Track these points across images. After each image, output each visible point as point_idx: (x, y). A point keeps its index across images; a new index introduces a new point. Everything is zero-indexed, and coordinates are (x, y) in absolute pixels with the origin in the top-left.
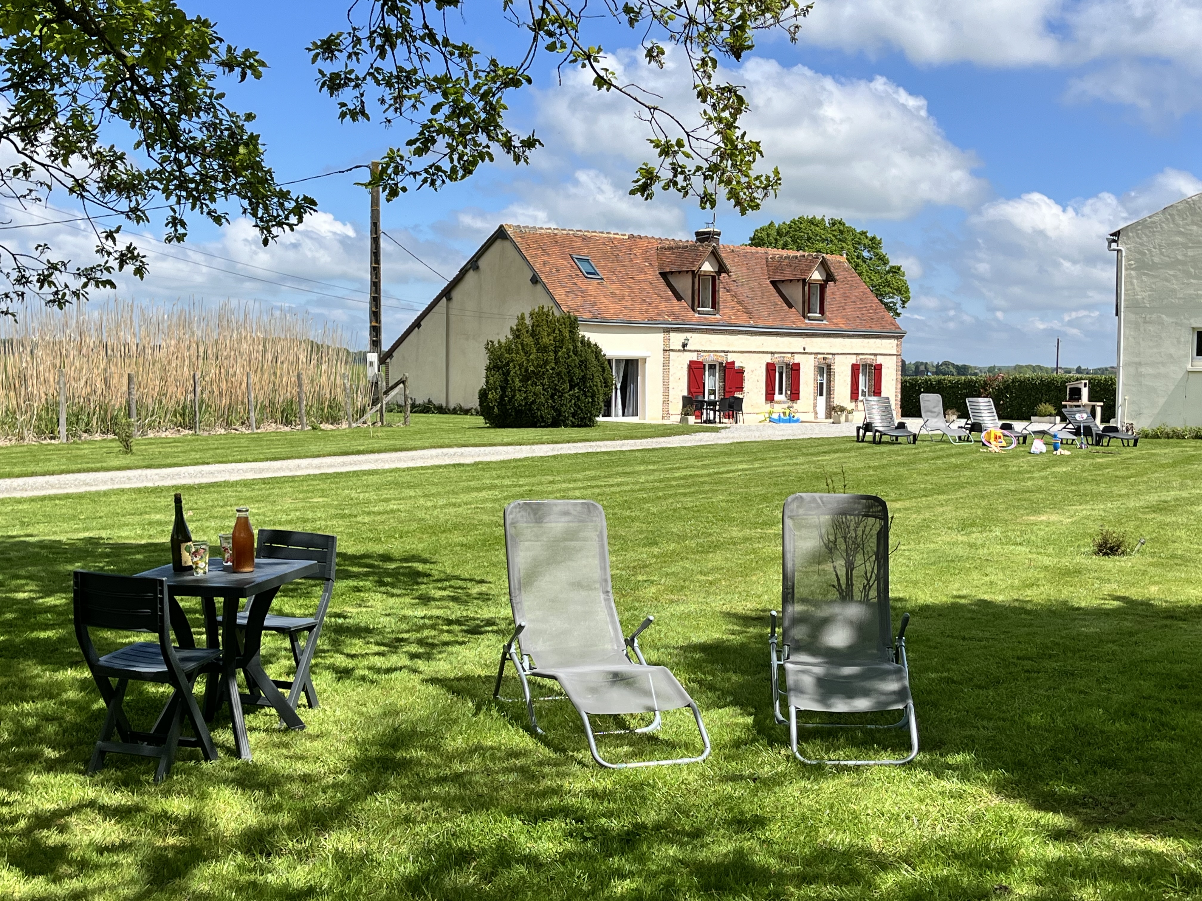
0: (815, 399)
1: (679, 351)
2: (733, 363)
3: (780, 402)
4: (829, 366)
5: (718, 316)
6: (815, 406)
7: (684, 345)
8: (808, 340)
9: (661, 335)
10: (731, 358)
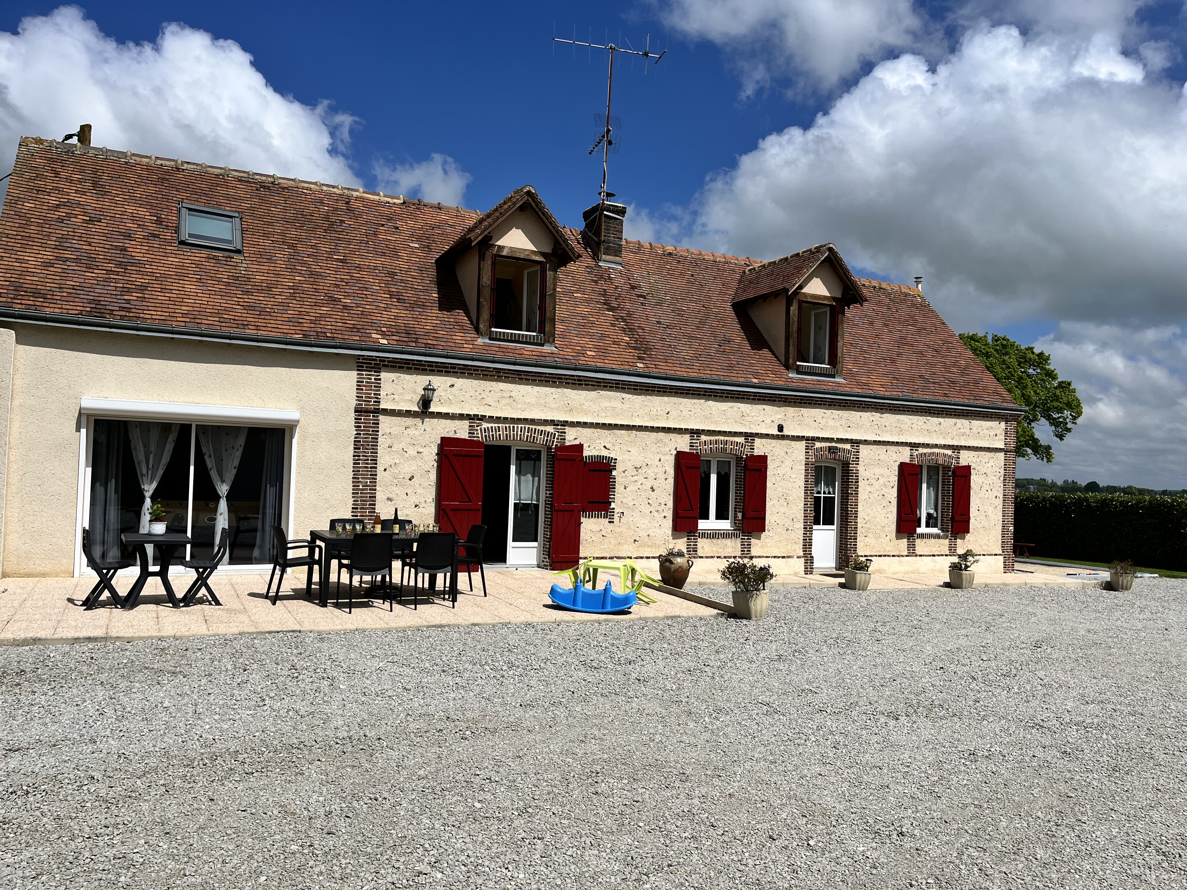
0: (808, 532)
1: (408, 414)
2: (580, 447)
3: (714, 535)
4: (846, 466)
5: (547, 348)
6: (807, 544)
7: (426, 402)
8: (791, 411)
9: (351, 376)
10: (572, 437)
